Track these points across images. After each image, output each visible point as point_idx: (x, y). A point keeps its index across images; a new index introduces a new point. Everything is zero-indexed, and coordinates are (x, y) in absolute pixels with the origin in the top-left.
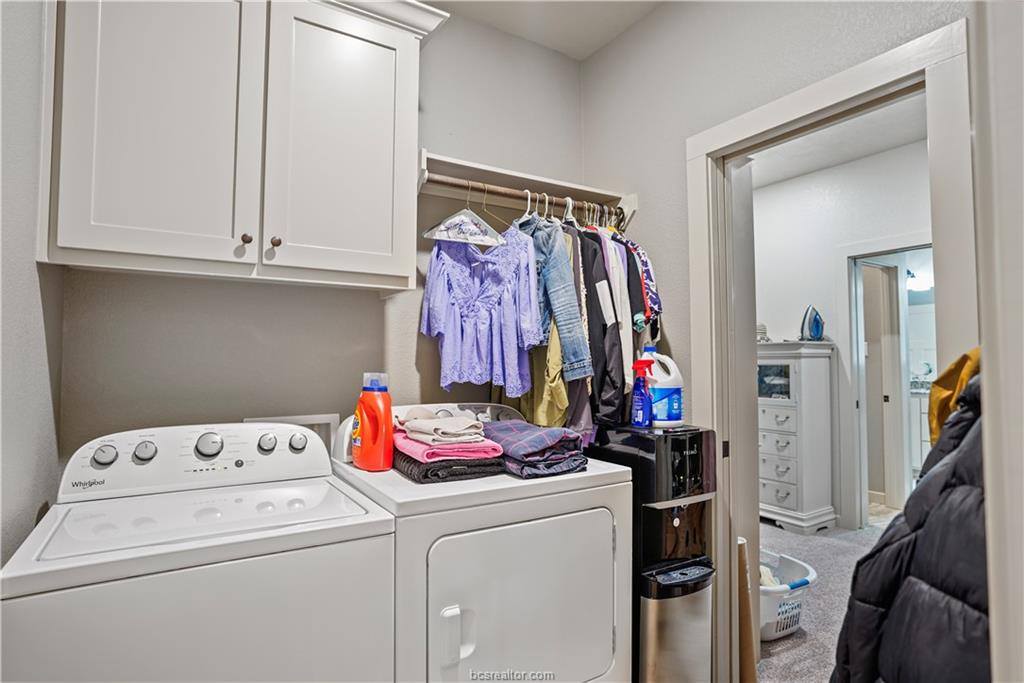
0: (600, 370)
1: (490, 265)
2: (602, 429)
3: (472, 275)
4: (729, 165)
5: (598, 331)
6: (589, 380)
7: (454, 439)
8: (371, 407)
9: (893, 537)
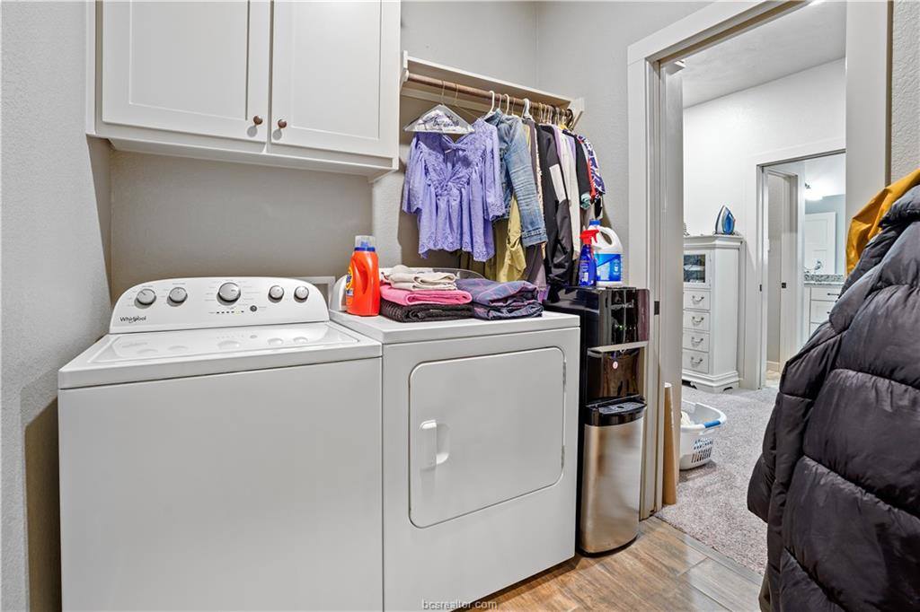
0: (553, 238)
1: (461, 152)
2: (555, 287)
3: (445, 161)
4: (664, 69)
5: (552, 206)
6: (543, 246)
7: (431, 287)
8: (362, 264)
9: (819, 340)
